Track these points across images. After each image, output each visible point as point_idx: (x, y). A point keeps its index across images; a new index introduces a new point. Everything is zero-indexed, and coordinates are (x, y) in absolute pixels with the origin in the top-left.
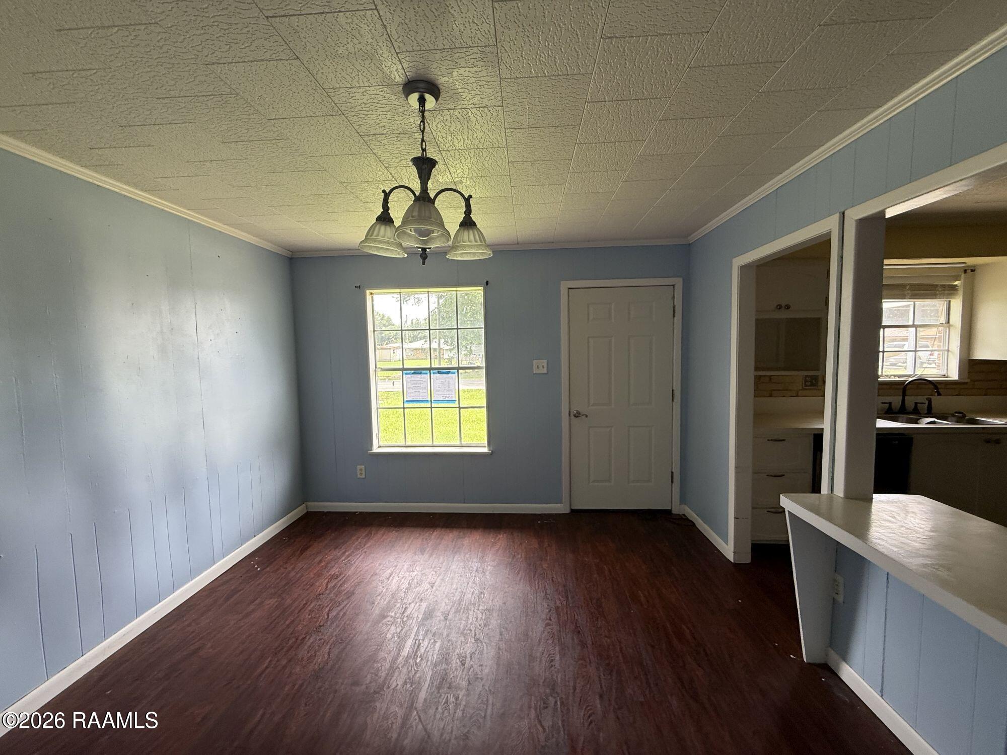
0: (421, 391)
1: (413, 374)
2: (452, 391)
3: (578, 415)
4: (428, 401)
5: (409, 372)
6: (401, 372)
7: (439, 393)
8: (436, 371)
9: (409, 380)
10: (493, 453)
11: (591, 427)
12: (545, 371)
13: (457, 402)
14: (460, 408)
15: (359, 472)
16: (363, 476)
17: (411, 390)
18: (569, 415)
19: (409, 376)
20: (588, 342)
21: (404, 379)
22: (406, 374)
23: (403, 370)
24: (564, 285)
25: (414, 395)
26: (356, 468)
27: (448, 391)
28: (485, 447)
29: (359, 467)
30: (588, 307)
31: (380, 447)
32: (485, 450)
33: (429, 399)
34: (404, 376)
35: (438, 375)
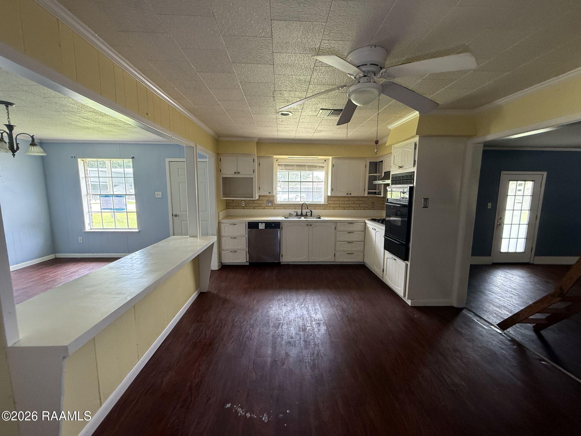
0: (109, 204)
1: (104, 197)
2: (123, 204)
3: (176, 216)
4: (112, 209)
5: (103, 196)
6: (99, 196)
7: (117, 205)
8: (115, 196)
9: (103, 200)
10: (139, 232)
11: (183, 221)
12: (161, 197)
13: (126, 210)
14: (127, 212)
15: (79, 240)
16: (81, 242)
17: (104, 204)
18: (173, 215)
19: (103, 198)
20: (179, 185)
21: (101, 200)
22: (102, 197)
23: (100, 195)
24: (167, 160)
25: (106, 206)
26: (78, 238)
27: (121, 204)
28: (136, 229)
29: (79, 238)
30: (178, 170)
31: (92, 229)
32: (137, 230)
33: (113, 208)
34: (101, 198)
35: (116, 198)
